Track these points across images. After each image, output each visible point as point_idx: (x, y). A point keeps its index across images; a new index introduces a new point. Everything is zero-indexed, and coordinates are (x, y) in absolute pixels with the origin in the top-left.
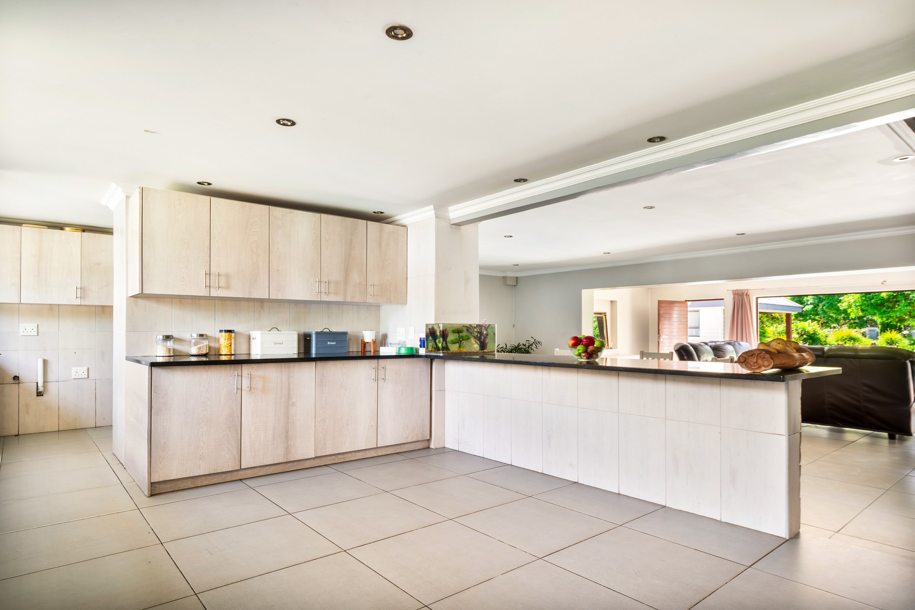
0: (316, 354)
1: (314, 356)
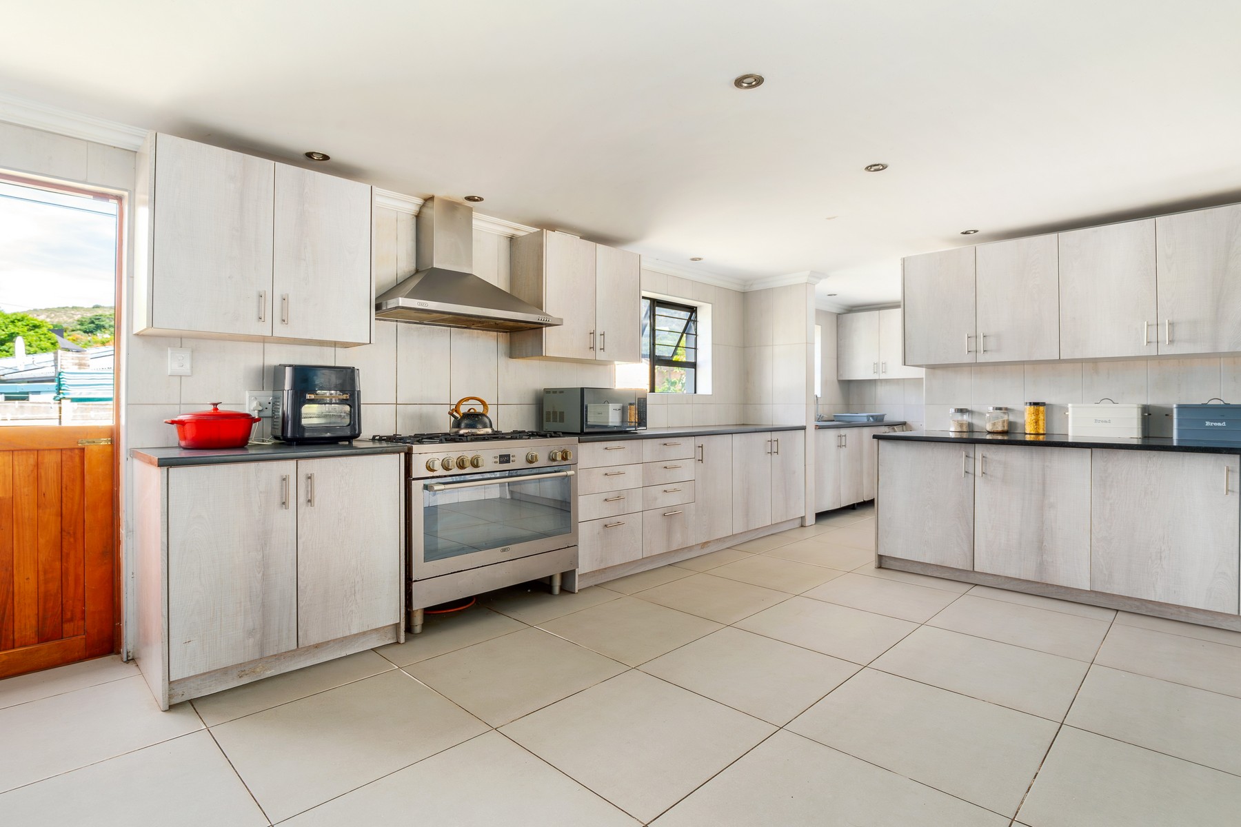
0: (1179, 440)
1: (1175, 444)
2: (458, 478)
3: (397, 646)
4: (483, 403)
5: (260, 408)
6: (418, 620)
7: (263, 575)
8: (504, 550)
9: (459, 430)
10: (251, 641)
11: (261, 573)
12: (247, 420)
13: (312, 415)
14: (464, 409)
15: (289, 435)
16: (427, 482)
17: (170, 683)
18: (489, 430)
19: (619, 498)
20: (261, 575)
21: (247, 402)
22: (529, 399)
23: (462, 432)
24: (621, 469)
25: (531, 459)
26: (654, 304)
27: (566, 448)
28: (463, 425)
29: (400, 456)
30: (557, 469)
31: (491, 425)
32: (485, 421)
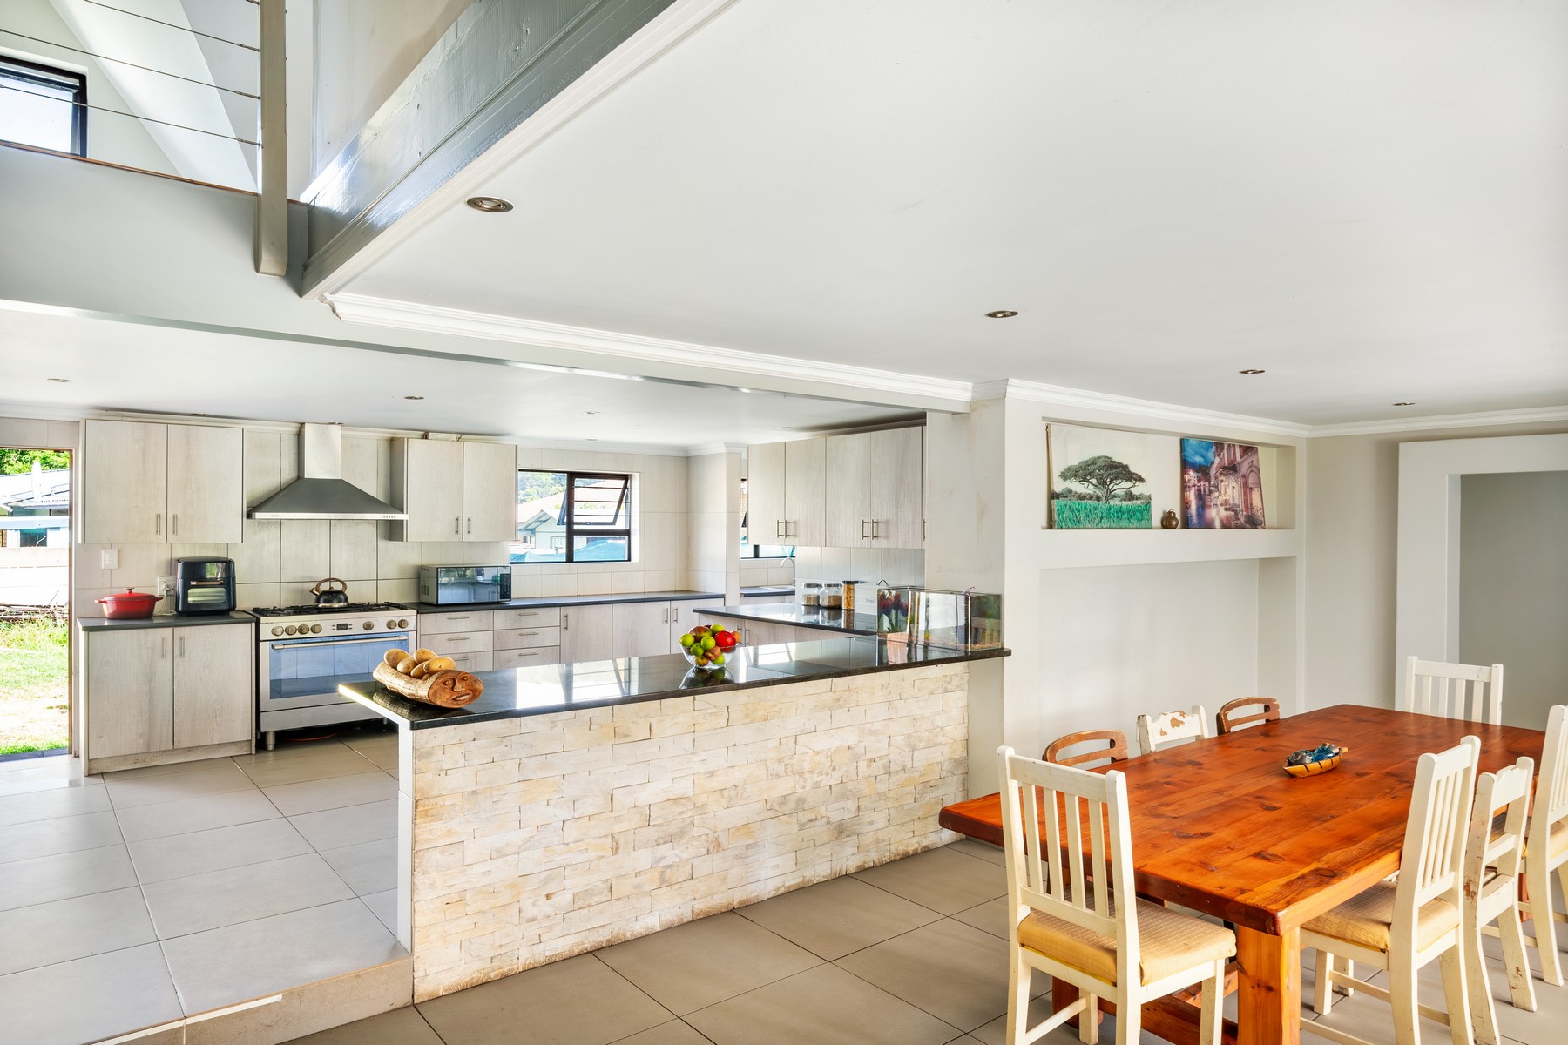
2: (299, 641)
3: (250, 757)
4: (341, 582)
5: (168, 589)
6: (271, 741)
10: (142, 739)
12: (152, 600)
13: (197, 595)
14: (325, 587)
15: (180, 609)
16: (273, 643)
17: (89, 760)
18: (342, 604)
19: (464, 659)
21: (157, 585)
22: (409, 574)
23: (320, 606)
24: (467, 635)
25: (368, 627)
26: (572, 476)
27: (404, 618)
28: (322, 600)
29: (254, 624)
30: (394, 635)
31: (346, 600)
32: (342, 597)
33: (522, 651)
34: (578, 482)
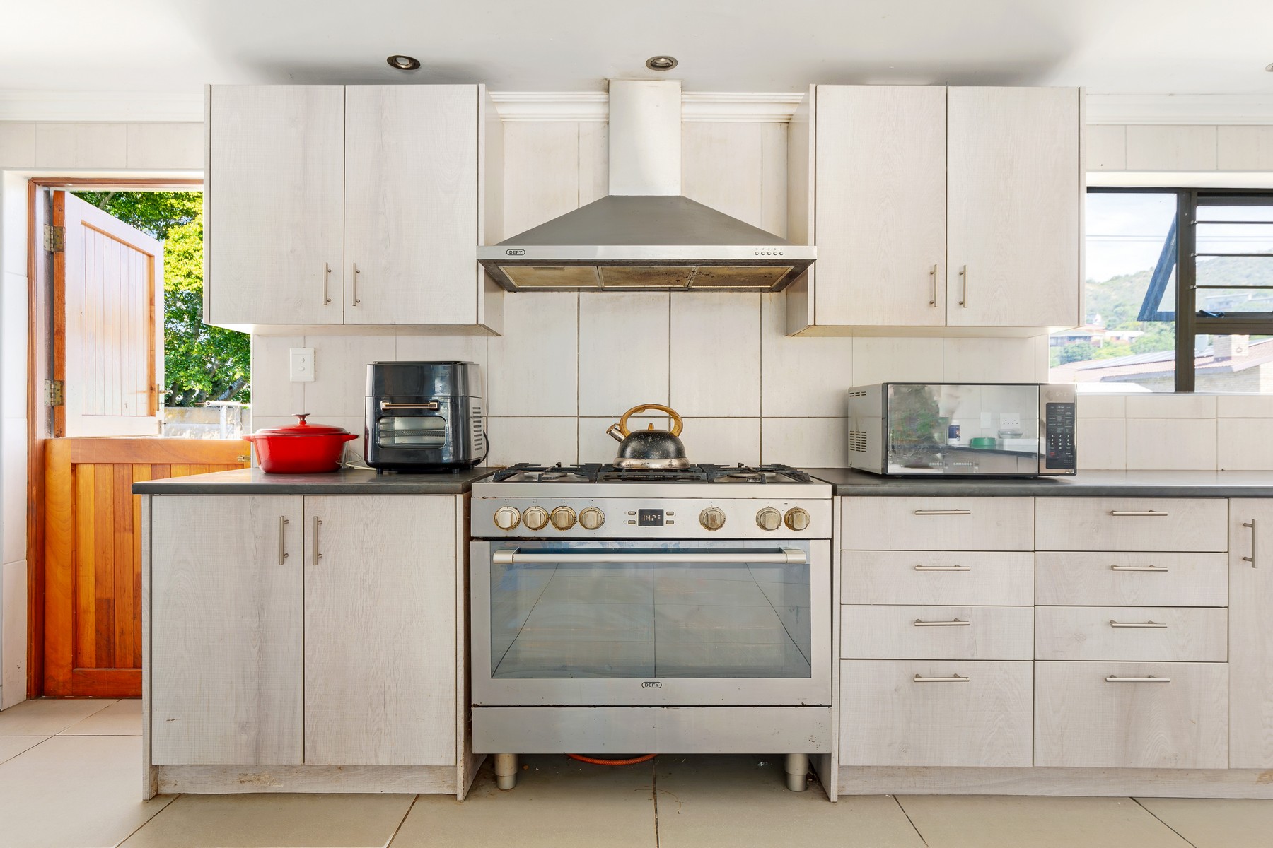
3: (451, 803)
4: (673, 415)
6: (506, 770)
7: (260, 651)
8: (649, 686)
9: (622, 462)
10: (244, 737)
11: (257, 647)
17: (152, 766)
18: (675, 463)
19: (957, 622)
20: (256, 650)
22: (829, 406)
23: (625, 464)
24: (964, 559)
25: (710, 520)
26: (1191, 198)
27: (799, 504)
28: (628, 452)
29: (460, 498)
30: (774, 545)
31: (680, 453)
32: (671, 447)
33: (1116, 614)
34: (1203, 212)
